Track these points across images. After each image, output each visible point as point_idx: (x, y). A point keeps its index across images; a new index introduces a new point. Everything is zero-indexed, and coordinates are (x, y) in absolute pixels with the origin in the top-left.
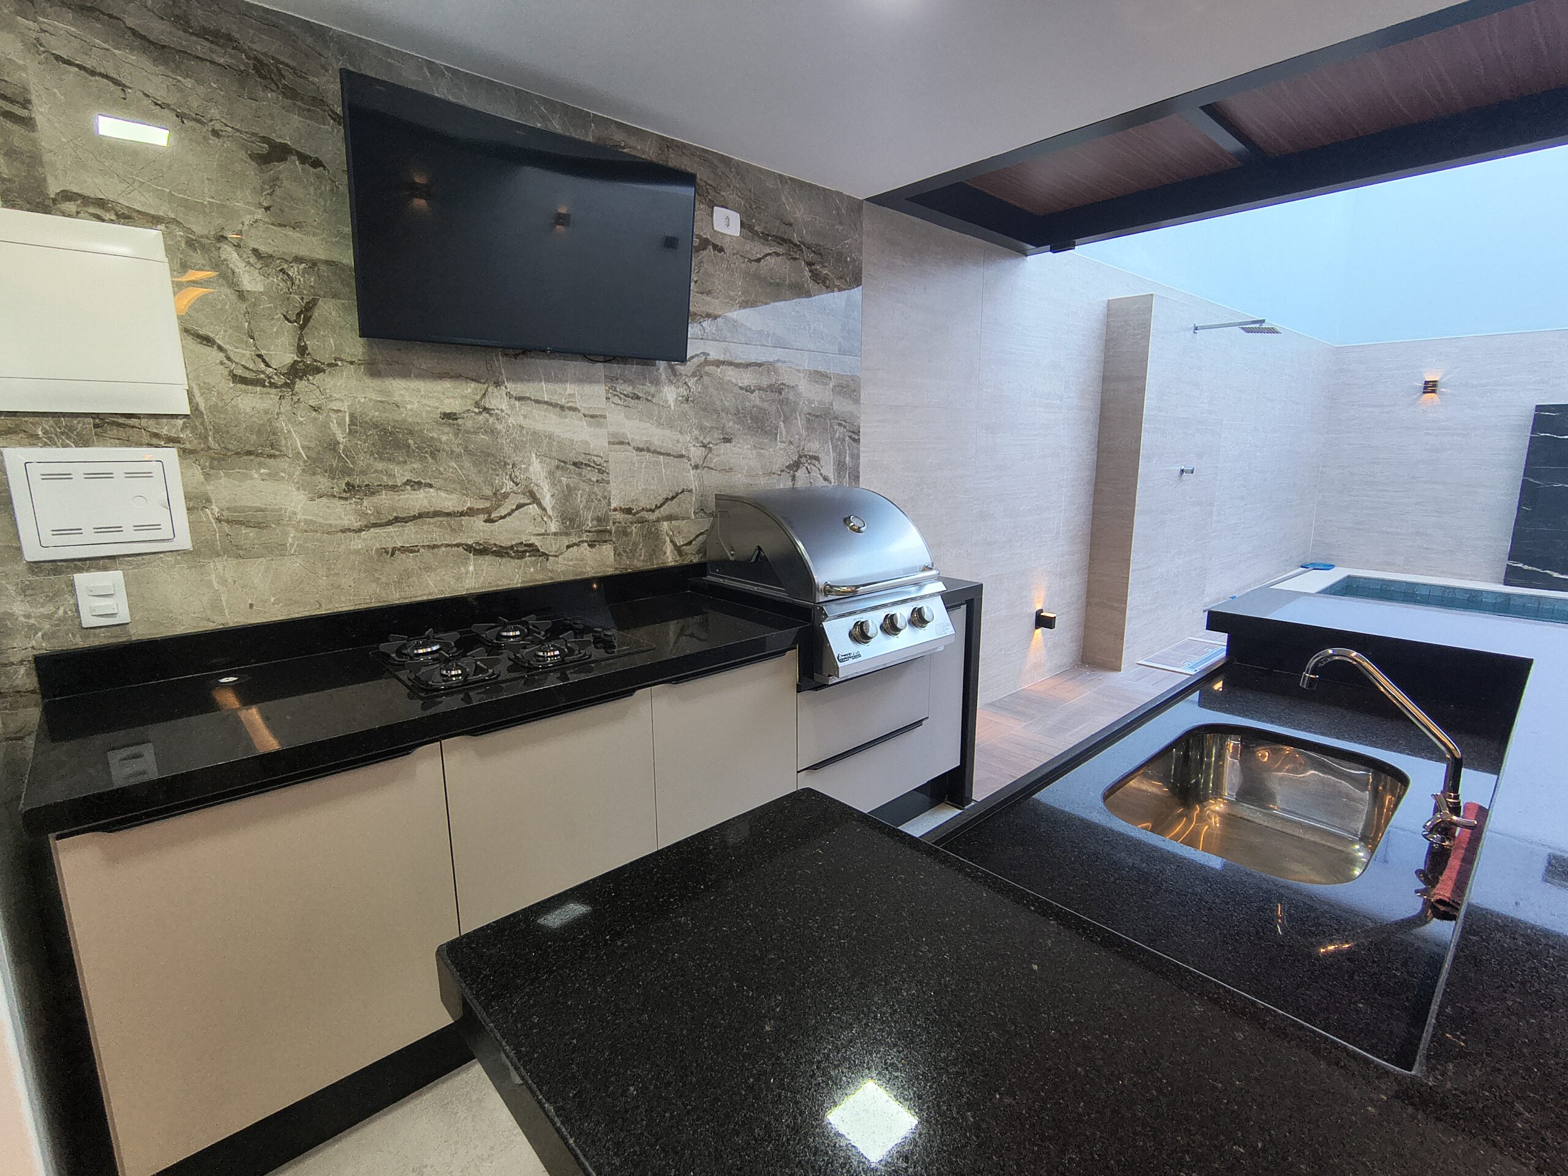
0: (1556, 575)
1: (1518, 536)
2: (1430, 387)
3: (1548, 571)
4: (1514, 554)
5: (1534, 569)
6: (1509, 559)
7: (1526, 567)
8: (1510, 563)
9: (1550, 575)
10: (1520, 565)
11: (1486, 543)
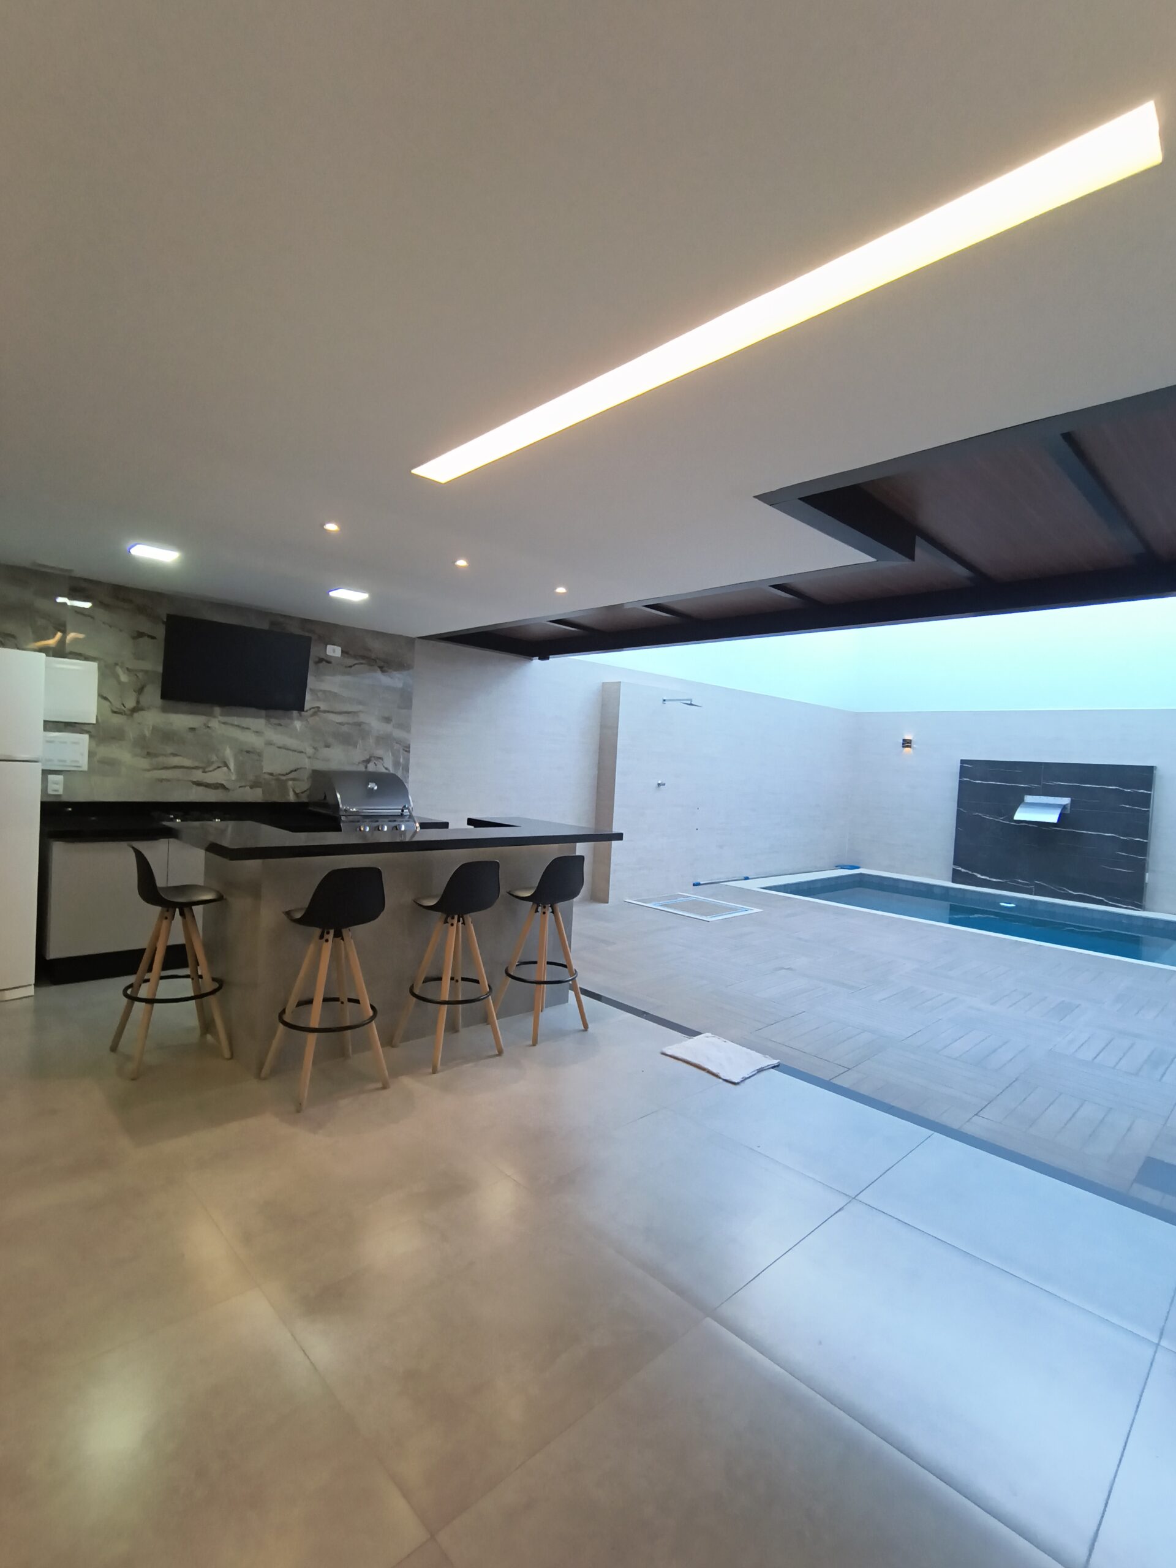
0: (979, 876)
1: (957, 846)
2: (907, 743)
3: (975, 874)
4: (956, 861)
5: (967, 872)
6: (954, 865)
7: (963, 870)
8: (955, 868)
10: (960, 869)
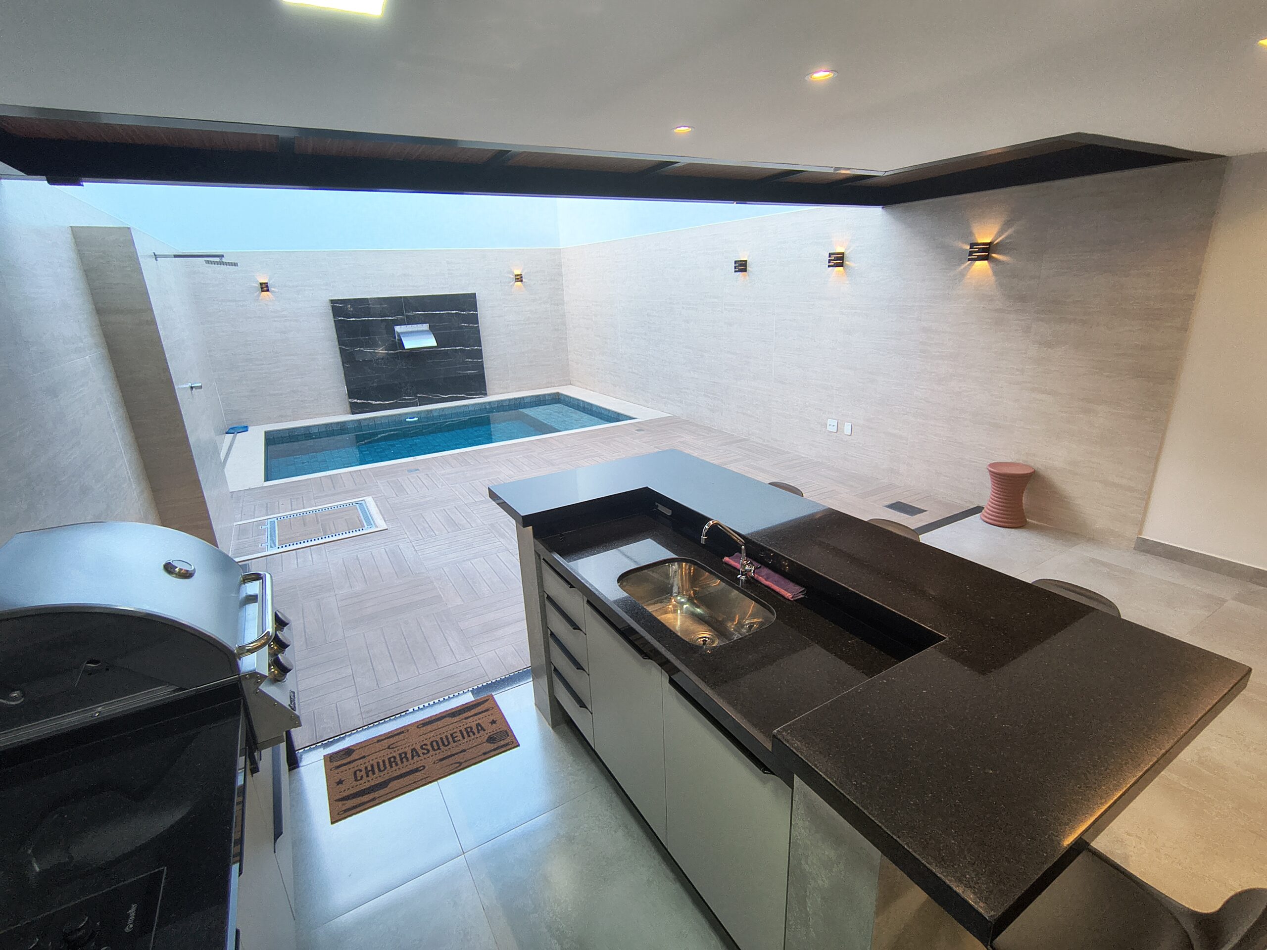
0: (374, 402)
1: (348, 383)
2: (264, 287)
3: (370, 401)
4: (351, 394)
5: (363, 401)
6: (350, 398)
7: (359, 401)
8: (350, 400)
9: (371, 404)
10: (356, 401)
11: (332, 390)
